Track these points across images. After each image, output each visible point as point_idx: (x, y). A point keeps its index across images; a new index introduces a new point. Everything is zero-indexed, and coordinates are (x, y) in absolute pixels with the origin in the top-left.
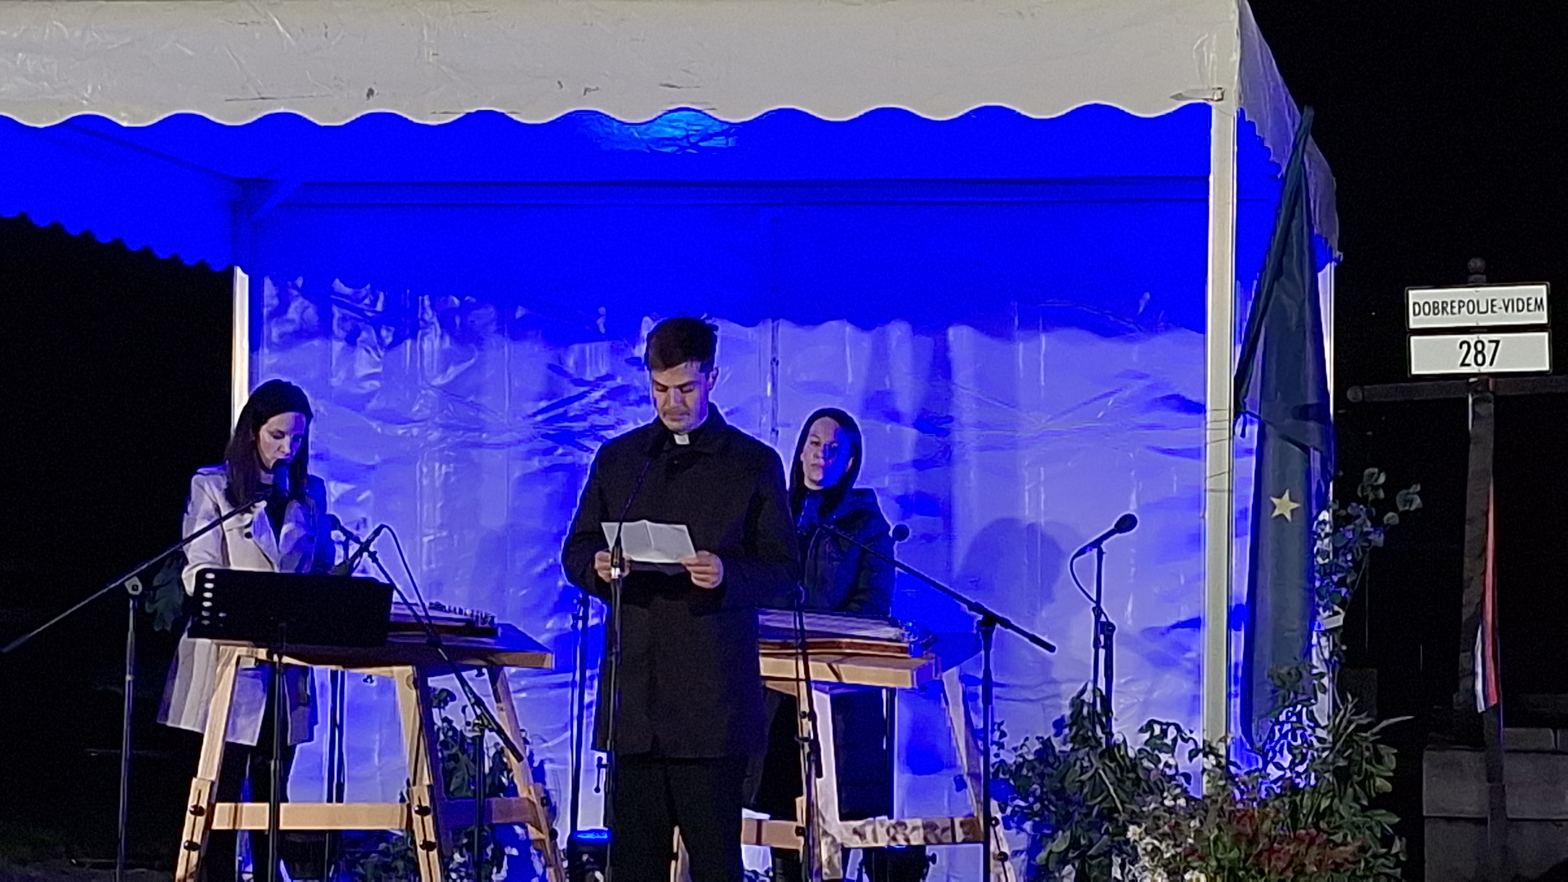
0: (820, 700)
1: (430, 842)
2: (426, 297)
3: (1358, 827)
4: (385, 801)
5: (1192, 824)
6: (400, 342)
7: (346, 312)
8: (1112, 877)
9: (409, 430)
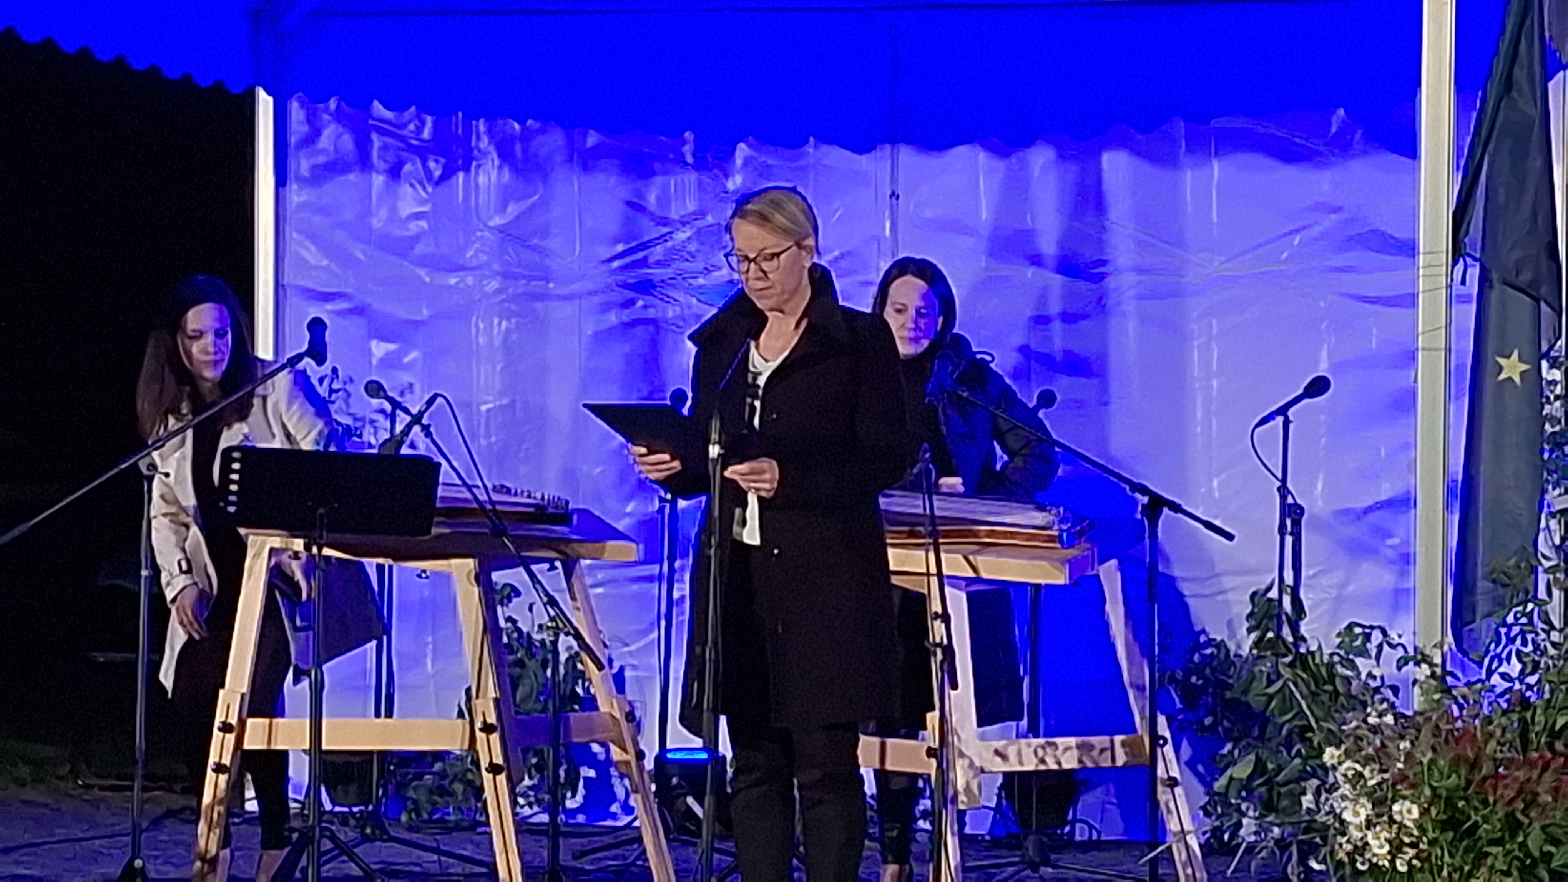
0: (954, 598)
1: (497, 765)
2: (482, 121)
4: (440, 717)
5: (1402, 746)
7: (387, 140)
8: (1304, 807)
9: (462, 280)
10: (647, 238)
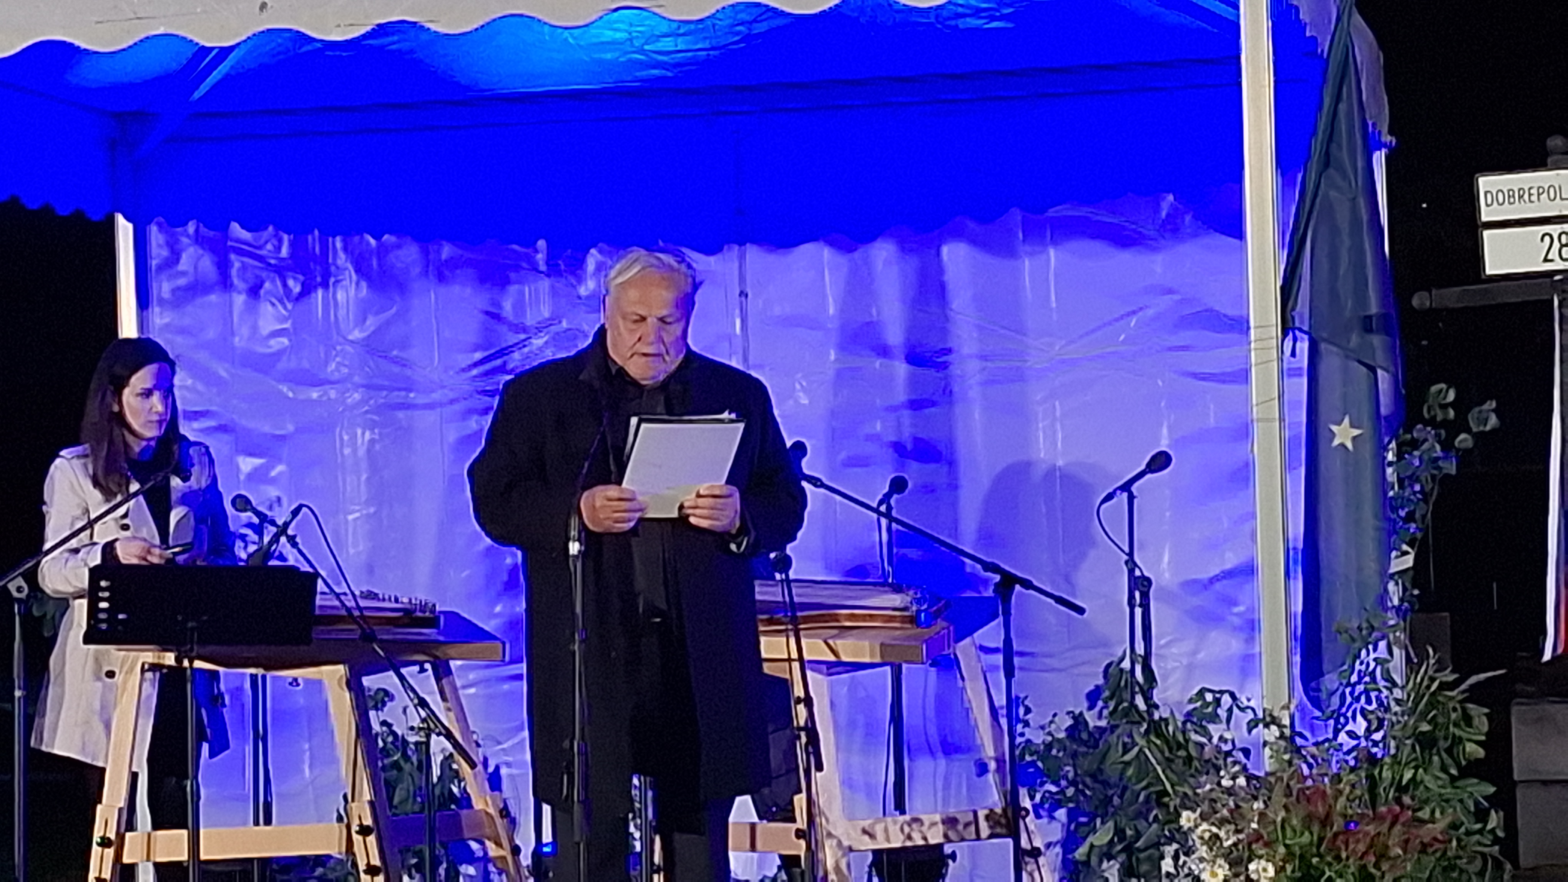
0: (816, 681)
1: (375, 866)
2: (338, 238)
3: (1447, 801)
4: (319, 821)
5: (1255, 806)
6: (309, 293)
7: (247, 260)
8: (1163, 872)
9: (326, 393)
10: (504, 345)
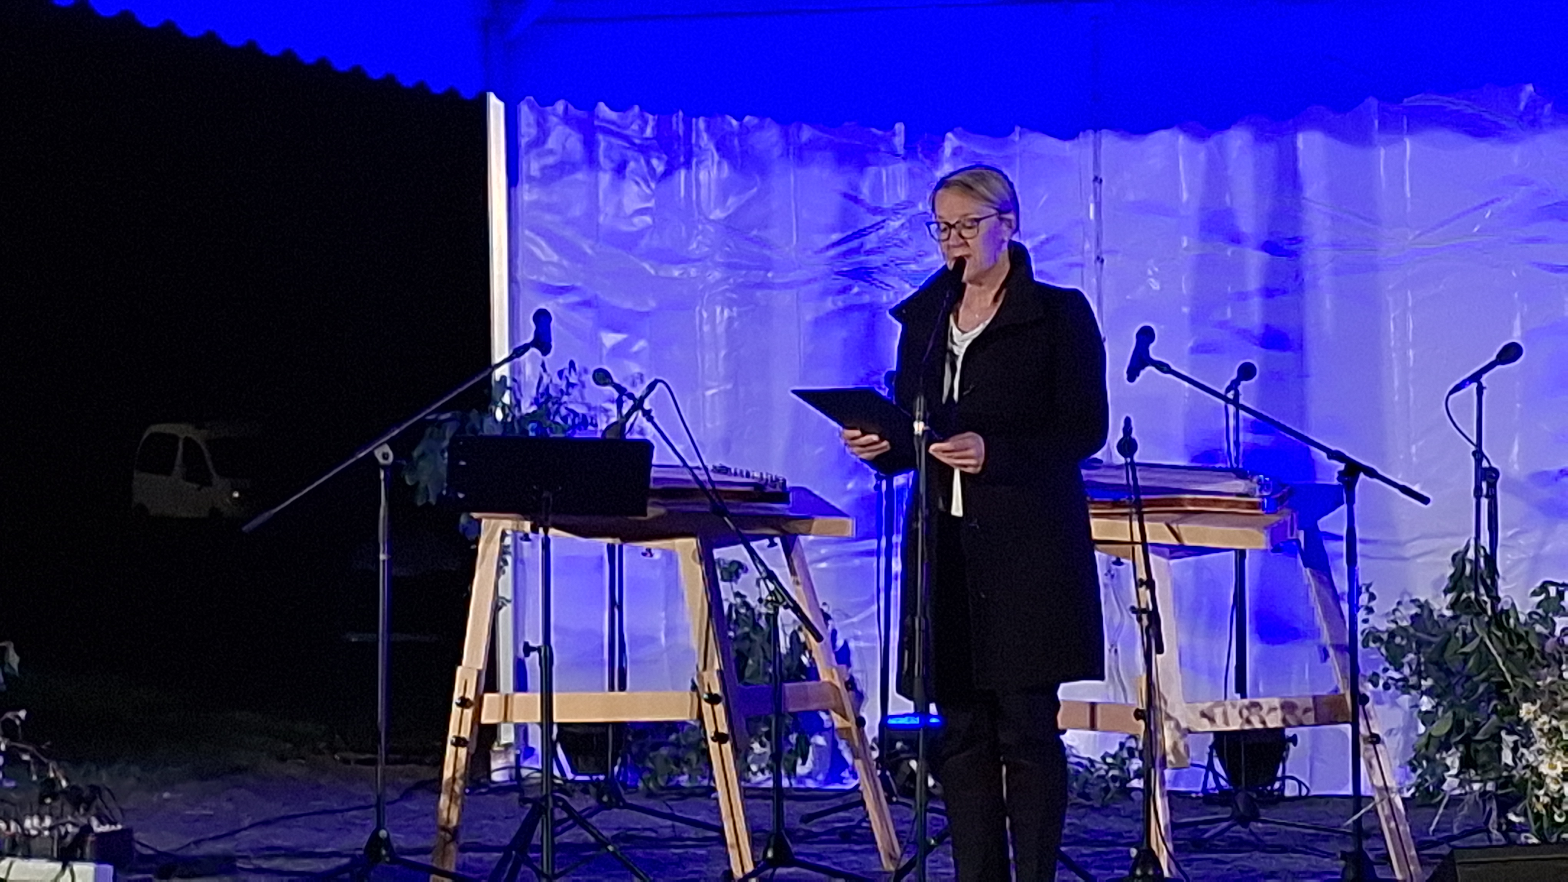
1: (723, 734)
2: (700, 119)
4: (674, 689)
6: (674, 172)
7: (613, 139)
9: (686, 271)
10: (861, 227)
